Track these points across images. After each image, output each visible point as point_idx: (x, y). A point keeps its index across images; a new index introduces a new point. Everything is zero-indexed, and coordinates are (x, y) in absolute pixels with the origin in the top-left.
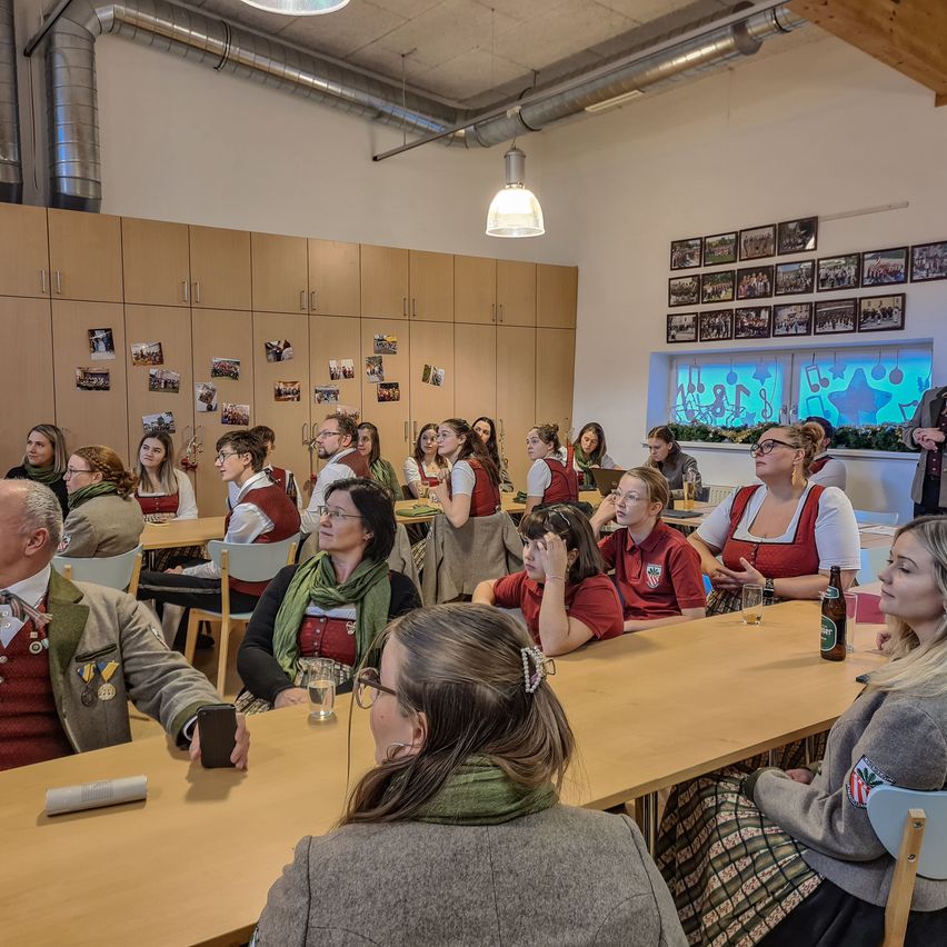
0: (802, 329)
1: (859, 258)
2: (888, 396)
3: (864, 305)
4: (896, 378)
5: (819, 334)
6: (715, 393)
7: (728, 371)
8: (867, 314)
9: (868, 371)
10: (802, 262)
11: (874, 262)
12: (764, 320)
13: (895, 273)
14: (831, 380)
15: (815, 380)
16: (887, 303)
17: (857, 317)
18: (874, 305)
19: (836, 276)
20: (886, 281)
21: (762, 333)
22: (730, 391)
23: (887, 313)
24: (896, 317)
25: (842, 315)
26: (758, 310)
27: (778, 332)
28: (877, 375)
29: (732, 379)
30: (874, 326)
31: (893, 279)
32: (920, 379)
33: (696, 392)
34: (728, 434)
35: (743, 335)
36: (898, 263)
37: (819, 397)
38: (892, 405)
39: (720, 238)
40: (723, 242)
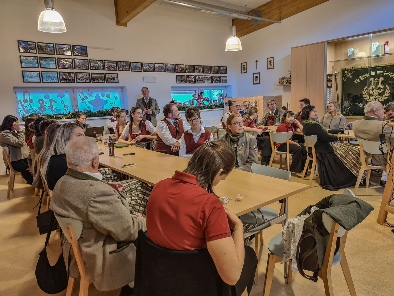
0: (87, 81)
1: (103, 62)
2: (107, 101)
3: (107, 75)
4: (108, 96)
5: (93, 83)
6: (40, 103)
7: (45, 94)
8: (108, 78)
9: (100, 94)
10: (85, 60)
11: (108, 64)
12: (72, 77)
13: (114, 68)
14: (88, 97)
15: (83, 97)
16: (113, 76)
17: (106, 79)
18: (110, 76)
19: (96, 66)
20: (112, 70)
21: (72, 81)
22: (47, 102)
23: (114, 78)
24: (116, 80)
25: (100, 77)
26: (69, 73)
27: (78, 81)
28: (103, 95)
29: (46, 97)
30: (110, 81)
31: (113, 69)
32: (115, 97)
33: (29, 103)
34: (61, 116)
35: (63, 81)
36: (114, 65)
37: (85, 102)
38: (108, 104)
39: (46, 44)
40: (47, 46)
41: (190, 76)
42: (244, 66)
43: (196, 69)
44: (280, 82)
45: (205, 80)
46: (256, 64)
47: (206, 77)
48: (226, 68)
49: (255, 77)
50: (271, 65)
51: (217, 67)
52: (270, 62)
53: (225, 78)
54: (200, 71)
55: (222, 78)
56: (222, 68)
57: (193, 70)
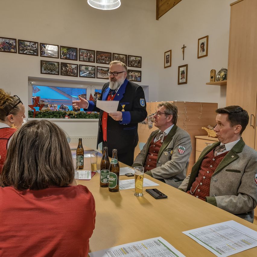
41: (68, 65)
42: (168, 57)
43: (81, 55)
44: (212, 77)
45: (98, 73)
46: (183, 52)
47: (100, 68)
48: (140, 59)
49: (180, 73)
50: (203, 50)
51: (124, 56)
52: (202, 46)
53: (136, 74)
54: (89, 59)
55: (131, 74)
56: (132, 58)
57: (76, 56)
